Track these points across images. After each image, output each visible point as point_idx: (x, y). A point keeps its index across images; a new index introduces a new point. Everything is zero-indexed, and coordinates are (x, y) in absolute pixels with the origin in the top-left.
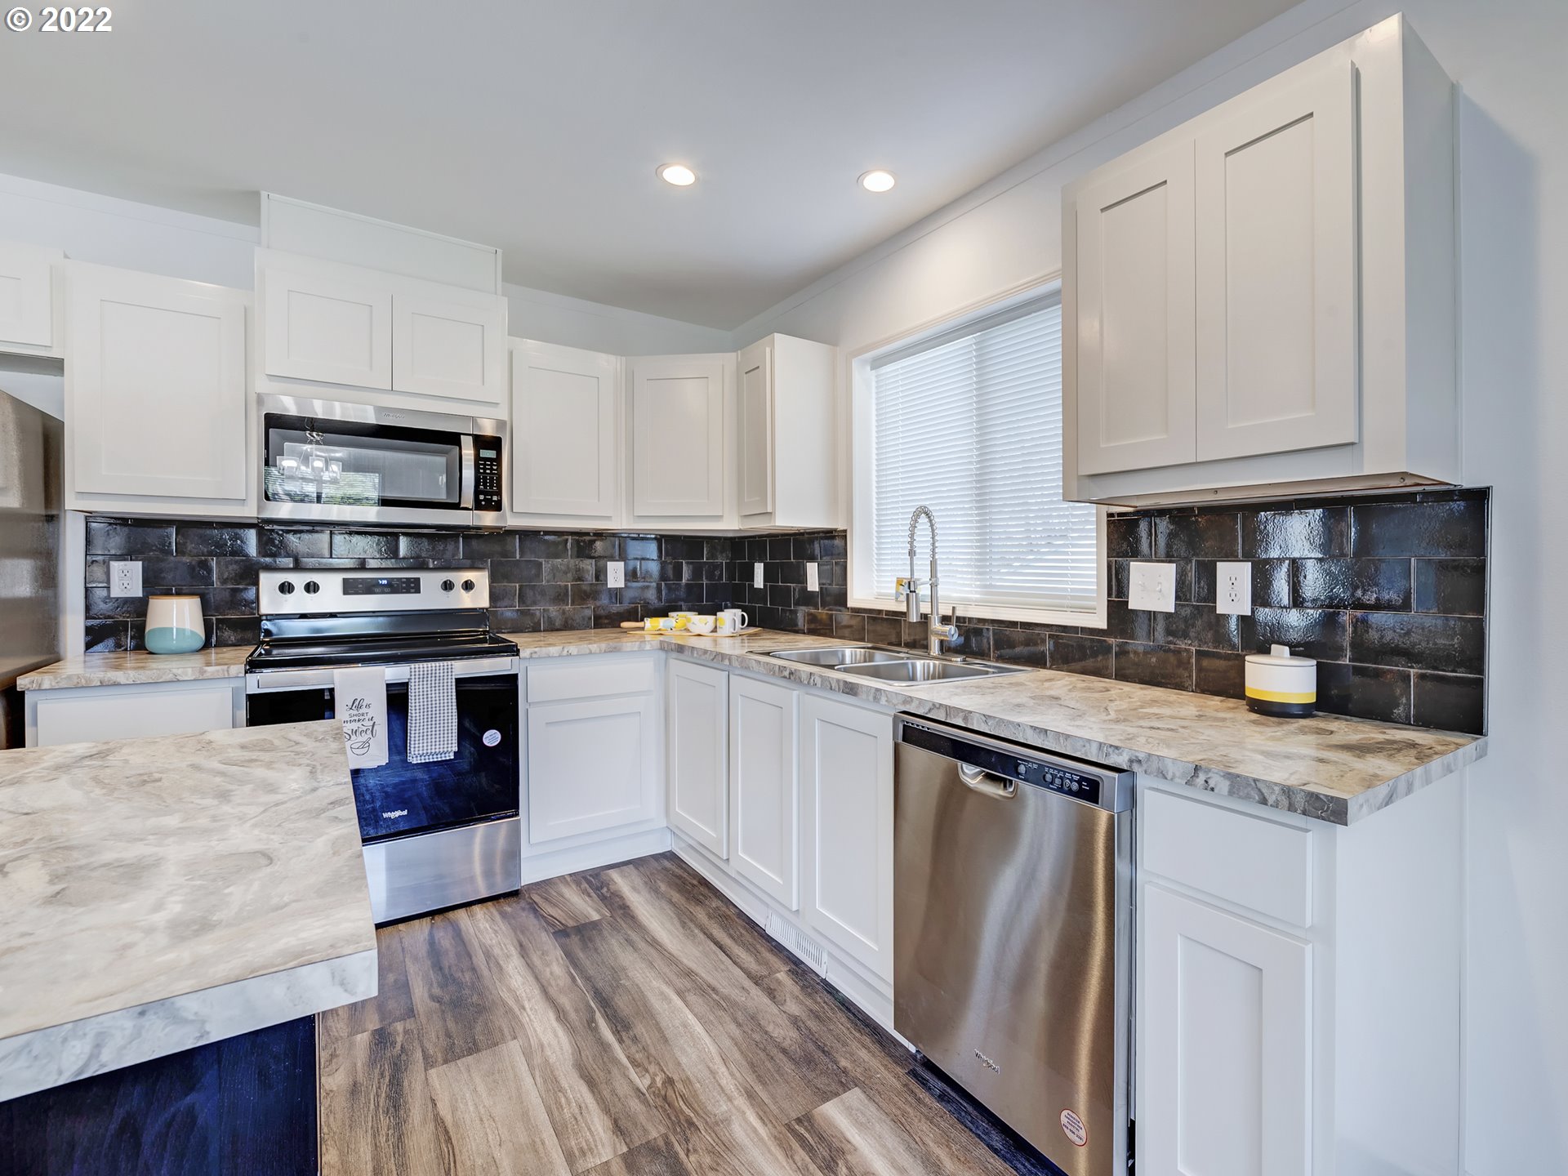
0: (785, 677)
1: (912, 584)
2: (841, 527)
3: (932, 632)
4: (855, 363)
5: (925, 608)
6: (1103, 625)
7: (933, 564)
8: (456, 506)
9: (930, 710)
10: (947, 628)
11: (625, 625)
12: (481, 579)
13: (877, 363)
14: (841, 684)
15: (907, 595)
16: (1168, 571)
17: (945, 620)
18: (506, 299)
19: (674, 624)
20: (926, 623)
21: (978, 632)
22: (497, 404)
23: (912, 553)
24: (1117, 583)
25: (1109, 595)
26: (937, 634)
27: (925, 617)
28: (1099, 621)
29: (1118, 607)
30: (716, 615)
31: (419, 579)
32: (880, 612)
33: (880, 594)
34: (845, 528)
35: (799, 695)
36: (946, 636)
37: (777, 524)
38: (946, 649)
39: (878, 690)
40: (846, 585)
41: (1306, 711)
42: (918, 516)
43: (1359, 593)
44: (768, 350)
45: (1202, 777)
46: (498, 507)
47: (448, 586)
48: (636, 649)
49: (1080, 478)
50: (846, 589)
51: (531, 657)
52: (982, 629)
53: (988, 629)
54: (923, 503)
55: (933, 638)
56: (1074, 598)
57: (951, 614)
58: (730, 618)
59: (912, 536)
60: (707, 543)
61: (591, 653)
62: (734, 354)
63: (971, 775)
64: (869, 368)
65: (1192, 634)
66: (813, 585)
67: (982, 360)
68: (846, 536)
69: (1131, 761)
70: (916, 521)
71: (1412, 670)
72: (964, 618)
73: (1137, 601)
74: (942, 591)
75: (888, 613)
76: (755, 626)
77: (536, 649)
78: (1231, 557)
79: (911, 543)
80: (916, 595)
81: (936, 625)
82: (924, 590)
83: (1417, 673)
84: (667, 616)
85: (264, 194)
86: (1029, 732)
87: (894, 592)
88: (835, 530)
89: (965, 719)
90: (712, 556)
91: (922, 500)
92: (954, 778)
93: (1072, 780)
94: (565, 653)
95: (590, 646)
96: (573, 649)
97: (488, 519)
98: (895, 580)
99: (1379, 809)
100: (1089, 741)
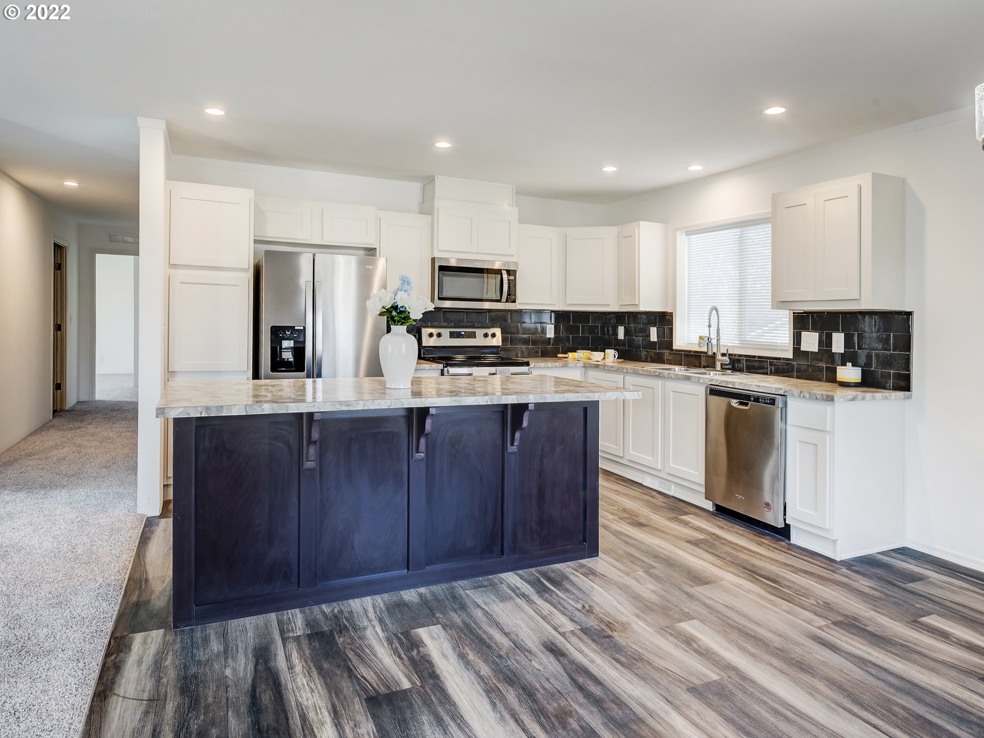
0: (656, 375)
1: (710, 339)
2: (669, 311)
3: (717, 360)
4: (678, 233)
5: (715, 350)
6: (791, 357)
7: (718, 331)
8: (499, 301)
9: (720, 383)
10: (724, 358)
11: (559, 355)
12: (498, 332)
13: (689, 233)
14: (684, 376)
15: (707, 343)
16: (816, 335)
17: (723, 355)
18: (517, 208)
19: (582, 356)
20: (715, 357)
21: (739, 361)
22: (514, 255)
23: (710, 326)
24: (797, 340)
25: (794, 345)
26: (719, 360)
27: (714, 353)
28: (790, 355)
29: (797, 350)
30: (604, 352)
31: (475, 332)
32: (690, 351)
33: (689, 343)
34: (672, 312)
35: (662, 383)
36: (724, 361)
37: (641, 310)
38: (723, 368)
39: (699, 377)
40: (672, 338)
41: (856, 385)
42: (712, 310)
43: (877, 345)
44: (637, 229)
45: (802, 394)
46: (514, 301)
47: (486, 335)
48: (574, 366)
49: (777, 302)
50: (672, 341)
51: (534, 367)
52: (740, 359)
53: (743, 359)
54: (714, 304)
55: (718, 362)
56: (781, 346)
57: (726, 352)
58: (611, 353)
59: (710, 319)
60: (592, 315)
61: (556, 367)
62: (616, 227)
63: (734, 403)
64: (684, 234)
65: (824, 360)
66: (654, 337)
67: (741, 241)
68: (672, 315)
69: (784, 392)
70: (711, 313)
71: (891, 371)
72: (732, 354)
73: (804, 347)
74: (722, 342)
75: (695, 352)
76: (621, 359)
77: (536, 364)
78: (837, 331)
79: (709, 322)
80: (712, 343)
81: (719, 357)
82: (714, 342)
83: (894, 373)
84: (576, 352)
85: (436, 176)
86: (754, 387)
87: (698, 342)
88: (667, 312)
89: (733, 385)
90: (594, 322)
91: (715, 303)
92: (729, 404)
93: (768, 400)
94: (546, 366)
95: (556, 364)
96: (549, 364)
97: (510, 306)
98: (698, 337)
99: (848, 401)
100: (773, 388)
